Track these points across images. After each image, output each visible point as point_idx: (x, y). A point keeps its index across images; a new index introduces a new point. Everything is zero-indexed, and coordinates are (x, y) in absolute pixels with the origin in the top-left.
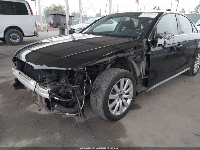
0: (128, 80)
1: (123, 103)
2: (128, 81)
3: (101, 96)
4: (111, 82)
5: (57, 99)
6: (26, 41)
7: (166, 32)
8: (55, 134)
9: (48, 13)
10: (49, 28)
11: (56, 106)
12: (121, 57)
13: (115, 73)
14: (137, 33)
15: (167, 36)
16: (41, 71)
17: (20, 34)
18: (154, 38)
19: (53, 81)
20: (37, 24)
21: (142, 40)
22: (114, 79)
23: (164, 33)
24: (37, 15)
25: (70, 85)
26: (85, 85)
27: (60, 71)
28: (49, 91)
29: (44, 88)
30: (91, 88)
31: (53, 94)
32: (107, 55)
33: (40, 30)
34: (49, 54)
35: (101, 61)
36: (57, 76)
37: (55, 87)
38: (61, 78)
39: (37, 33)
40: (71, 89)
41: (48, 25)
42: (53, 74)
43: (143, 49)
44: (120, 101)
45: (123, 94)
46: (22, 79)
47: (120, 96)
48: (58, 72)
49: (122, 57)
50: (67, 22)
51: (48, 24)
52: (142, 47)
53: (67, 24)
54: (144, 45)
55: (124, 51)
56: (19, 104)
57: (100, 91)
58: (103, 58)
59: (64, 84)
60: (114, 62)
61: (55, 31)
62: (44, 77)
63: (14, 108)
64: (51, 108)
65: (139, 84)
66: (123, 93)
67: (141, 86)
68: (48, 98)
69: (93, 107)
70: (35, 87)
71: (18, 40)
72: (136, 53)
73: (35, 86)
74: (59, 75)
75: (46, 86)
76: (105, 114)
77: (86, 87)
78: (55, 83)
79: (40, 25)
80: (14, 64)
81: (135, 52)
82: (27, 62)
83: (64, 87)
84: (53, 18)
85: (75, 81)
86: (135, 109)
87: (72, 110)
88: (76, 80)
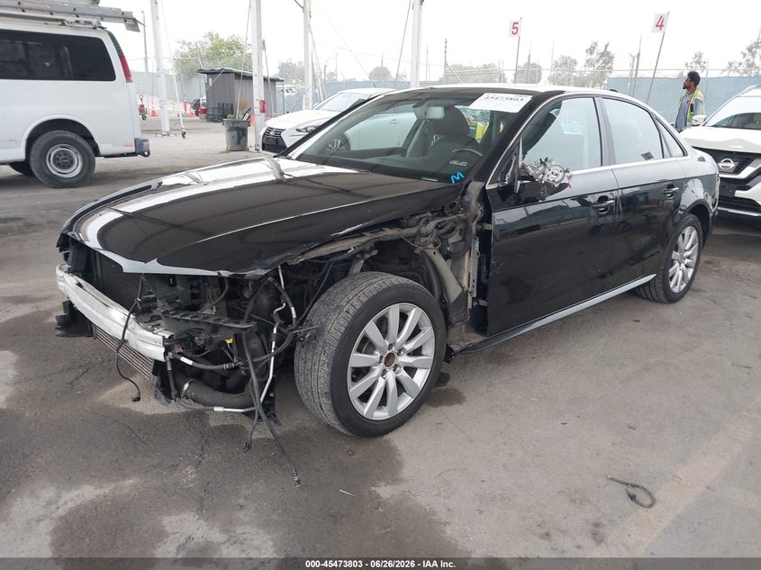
0: (413, 311)
1: (398, 382)
2: (415, 314)
3: (323, 358)
4: (356, 316)
5: (190, 362)
6: (103, 170)
7: (546, 159)
8: (180, 471)
9: (188, 68)
10: (190, 121)
11: (186, 386)
12: (389, 238)
13: (371, 288)
14: (455, 162)
15: (549, 173)
16: (144, 279)
17: (84, 148)
18: (507, 178)
19: (178, 309)
20: (149, 107)
21: (467, 185)
22: (365, 305)
23: (542, 163)
24: (150, 70)
25: (228, 322)
26: (277, 324)
27: (201, 281)
28: (164, 338)
29: (152, 331)
30: (292, 330)
31: (178, 349)
32: (344, 232)
33: (157, 131)
34: (179, 226)
35: (324, 251)
36: (192, 294)
37: (184, 327)
38: (204, 303)
39: (144, 143)
40: (231, 333)
41: (190, 110)
42: (180, 288)
43: (469, 214)
44: (391, 375)
45: (399, 354)
46: (85, 305)
47: (389, 360)
48: (195, 283)
49: (394, 238)
50: (257, 105)
51: (189, 106)
52: (466, 207)
53: (257, 110)
54: (474, 203)
55: (402, 221)
56: (76, 383)
57: (321, 343)
58: (332, 241)
59: (207, 318)
60: (375, 253)
61: (212, 135)
62: (151, 296)
63: (59, 394)
64: (170, 391)
65: (458, 324)
66: (400, 351)
67: (466, 332)
68: (161, 358)
69: (302, 391)
70: (126, 327)
71: (76, 170)
72: (441, 228)
73: (124, 324)
74: (196, 292)
75: (158, 325)
76: (337, 415)
77: (278, 330)
78: (182, 316)
79: (157, 108)
80: (62, 254)
81: (438, 223)
82: (102, 252)
83: (211, 327)
84: (207, 84)
85: (245, 309)
86: (444, 405)
87: (236, 398)
88: (249, 308)
